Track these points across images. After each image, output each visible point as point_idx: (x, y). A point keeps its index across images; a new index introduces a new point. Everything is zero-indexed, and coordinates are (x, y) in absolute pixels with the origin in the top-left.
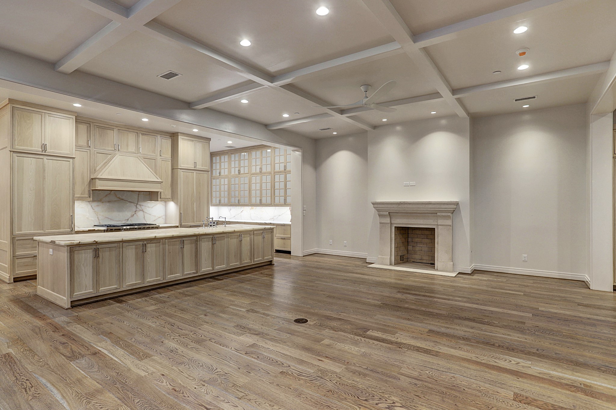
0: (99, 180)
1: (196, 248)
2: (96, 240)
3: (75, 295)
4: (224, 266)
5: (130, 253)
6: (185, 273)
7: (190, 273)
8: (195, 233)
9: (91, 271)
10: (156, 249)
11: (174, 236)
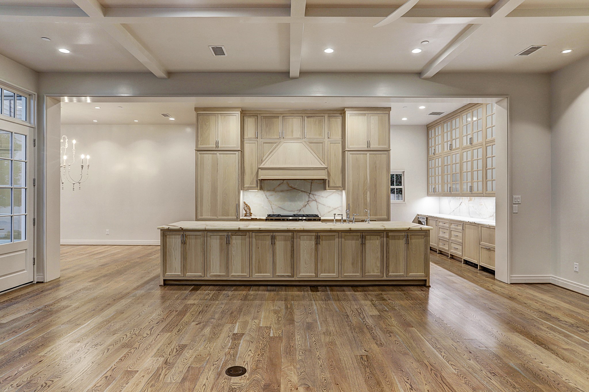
0: (261, 170)
1: (293, 246)
2: (182, 227)
3: (167, 275)
4: (335, 274)
5: (215, 243)
6: (277, 274)
7: (283, 276)
8: (288, 228)
9: (180, 255)
10: (241, 242)
11: (261, 229)
